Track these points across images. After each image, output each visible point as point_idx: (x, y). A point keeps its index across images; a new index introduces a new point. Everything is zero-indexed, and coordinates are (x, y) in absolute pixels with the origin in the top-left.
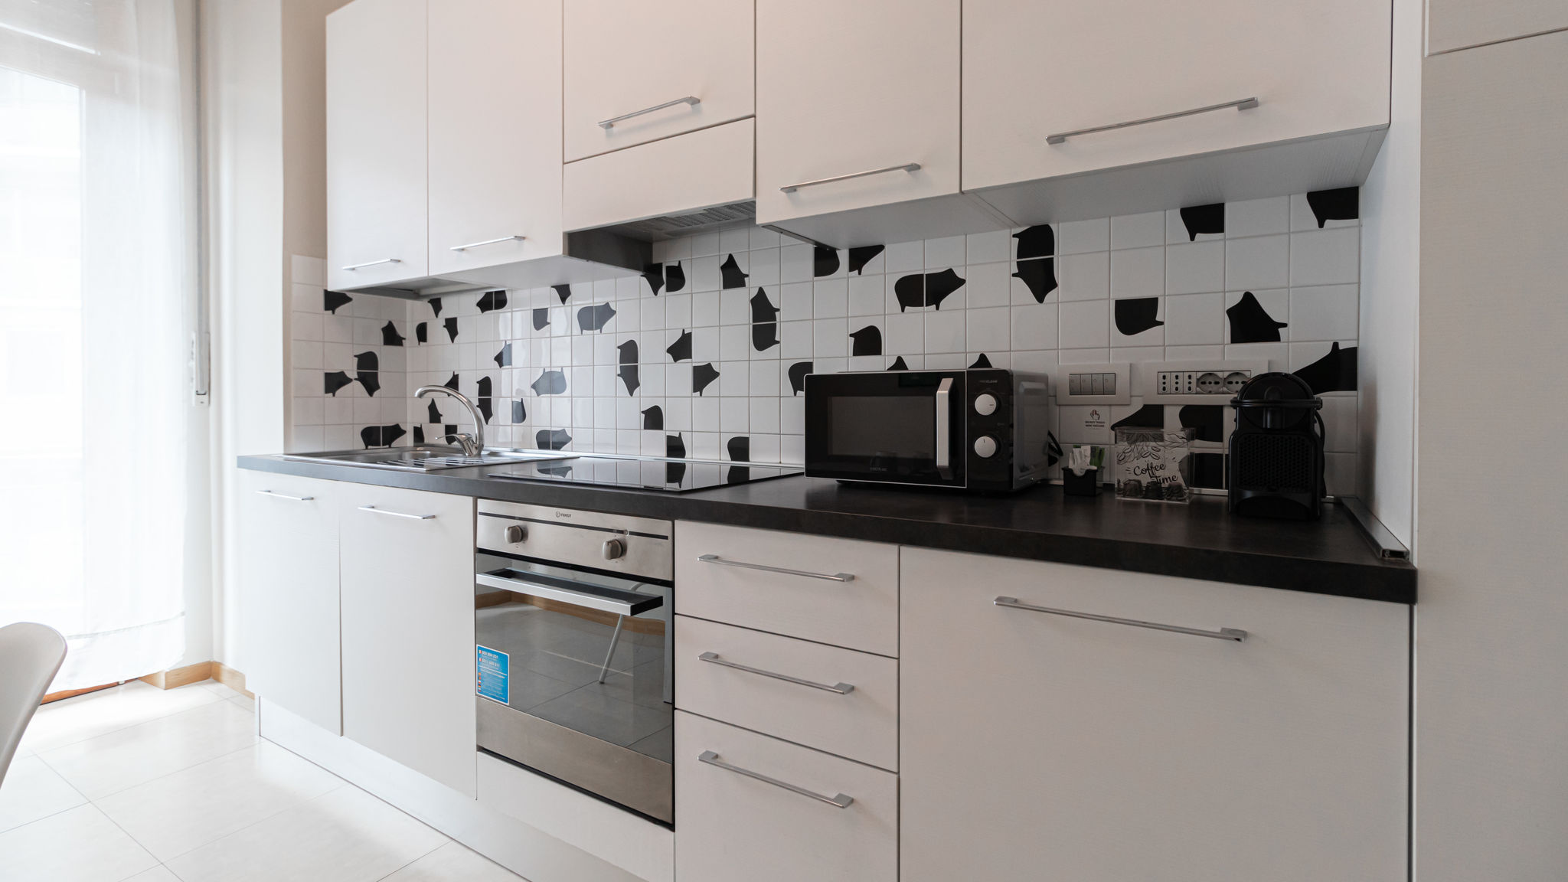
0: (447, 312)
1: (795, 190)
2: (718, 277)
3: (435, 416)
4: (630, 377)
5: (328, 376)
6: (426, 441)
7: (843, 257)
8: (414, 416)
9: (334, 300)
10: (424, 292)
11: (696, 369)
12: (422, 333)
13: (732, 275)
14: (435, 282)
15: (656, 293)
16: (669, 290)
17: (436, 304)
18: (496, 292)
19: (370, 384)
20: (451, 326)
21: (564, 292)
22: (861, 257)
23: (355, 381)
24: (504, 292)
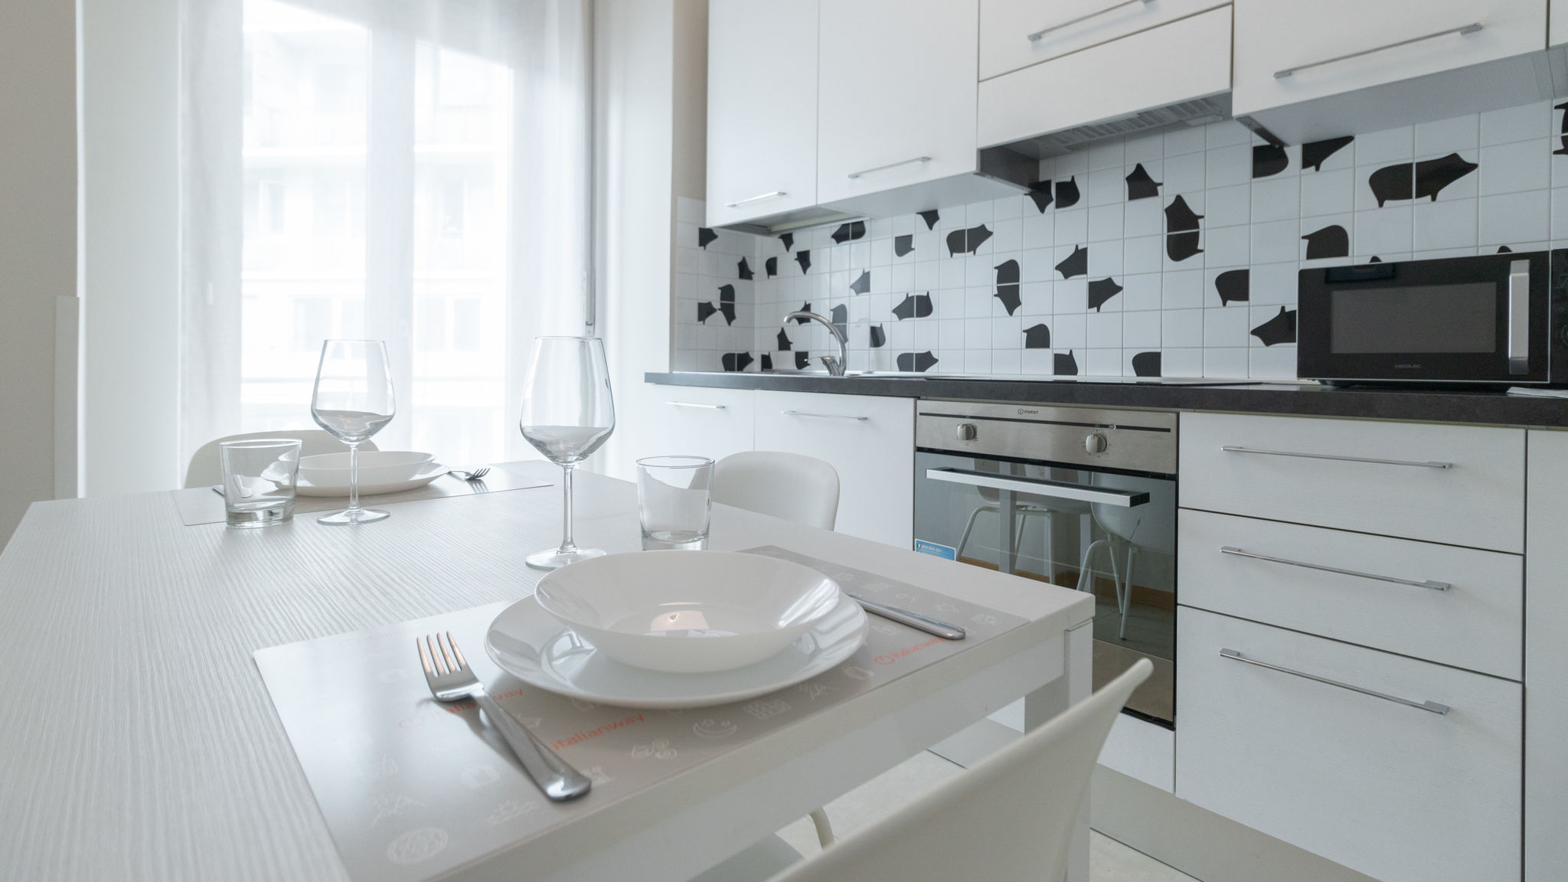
0: (799, 245)
1: (1290, 74)
2: (1124, 188)
3: (784, 343)
4: (1010, 297)
5: (700, 305)
6: (774, 367)
7: (1294, 154)
8: (762, 343)
9: (706, 236)
10: (775, 229)
11: (1093, 286)
12: (771, 267)
13: (1141, 184)
14: (788, 217)
15: (1042, 210)
16: (1058, 206)
17: (788, 240)
18: (853, 224)
19: (730, 314)
20: (804, 259)
21: (931, 217)
22: (1316, 153)
23: (718, 311)
24: (862, 222)
